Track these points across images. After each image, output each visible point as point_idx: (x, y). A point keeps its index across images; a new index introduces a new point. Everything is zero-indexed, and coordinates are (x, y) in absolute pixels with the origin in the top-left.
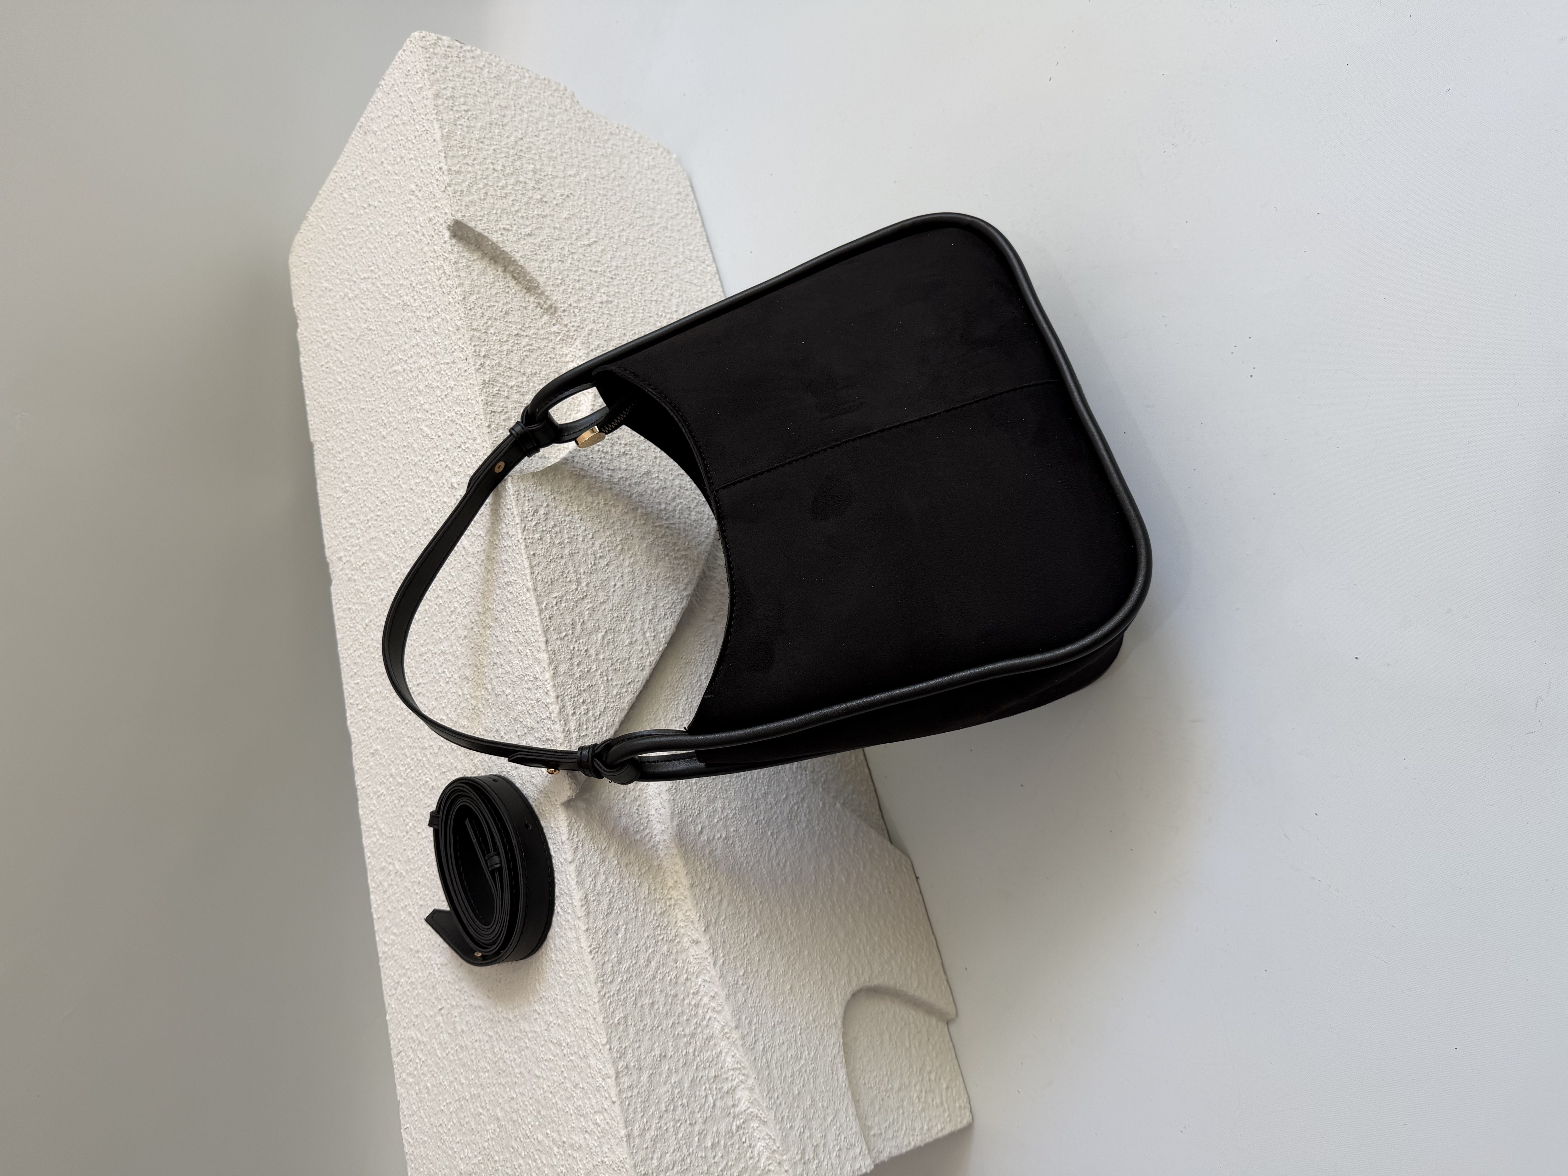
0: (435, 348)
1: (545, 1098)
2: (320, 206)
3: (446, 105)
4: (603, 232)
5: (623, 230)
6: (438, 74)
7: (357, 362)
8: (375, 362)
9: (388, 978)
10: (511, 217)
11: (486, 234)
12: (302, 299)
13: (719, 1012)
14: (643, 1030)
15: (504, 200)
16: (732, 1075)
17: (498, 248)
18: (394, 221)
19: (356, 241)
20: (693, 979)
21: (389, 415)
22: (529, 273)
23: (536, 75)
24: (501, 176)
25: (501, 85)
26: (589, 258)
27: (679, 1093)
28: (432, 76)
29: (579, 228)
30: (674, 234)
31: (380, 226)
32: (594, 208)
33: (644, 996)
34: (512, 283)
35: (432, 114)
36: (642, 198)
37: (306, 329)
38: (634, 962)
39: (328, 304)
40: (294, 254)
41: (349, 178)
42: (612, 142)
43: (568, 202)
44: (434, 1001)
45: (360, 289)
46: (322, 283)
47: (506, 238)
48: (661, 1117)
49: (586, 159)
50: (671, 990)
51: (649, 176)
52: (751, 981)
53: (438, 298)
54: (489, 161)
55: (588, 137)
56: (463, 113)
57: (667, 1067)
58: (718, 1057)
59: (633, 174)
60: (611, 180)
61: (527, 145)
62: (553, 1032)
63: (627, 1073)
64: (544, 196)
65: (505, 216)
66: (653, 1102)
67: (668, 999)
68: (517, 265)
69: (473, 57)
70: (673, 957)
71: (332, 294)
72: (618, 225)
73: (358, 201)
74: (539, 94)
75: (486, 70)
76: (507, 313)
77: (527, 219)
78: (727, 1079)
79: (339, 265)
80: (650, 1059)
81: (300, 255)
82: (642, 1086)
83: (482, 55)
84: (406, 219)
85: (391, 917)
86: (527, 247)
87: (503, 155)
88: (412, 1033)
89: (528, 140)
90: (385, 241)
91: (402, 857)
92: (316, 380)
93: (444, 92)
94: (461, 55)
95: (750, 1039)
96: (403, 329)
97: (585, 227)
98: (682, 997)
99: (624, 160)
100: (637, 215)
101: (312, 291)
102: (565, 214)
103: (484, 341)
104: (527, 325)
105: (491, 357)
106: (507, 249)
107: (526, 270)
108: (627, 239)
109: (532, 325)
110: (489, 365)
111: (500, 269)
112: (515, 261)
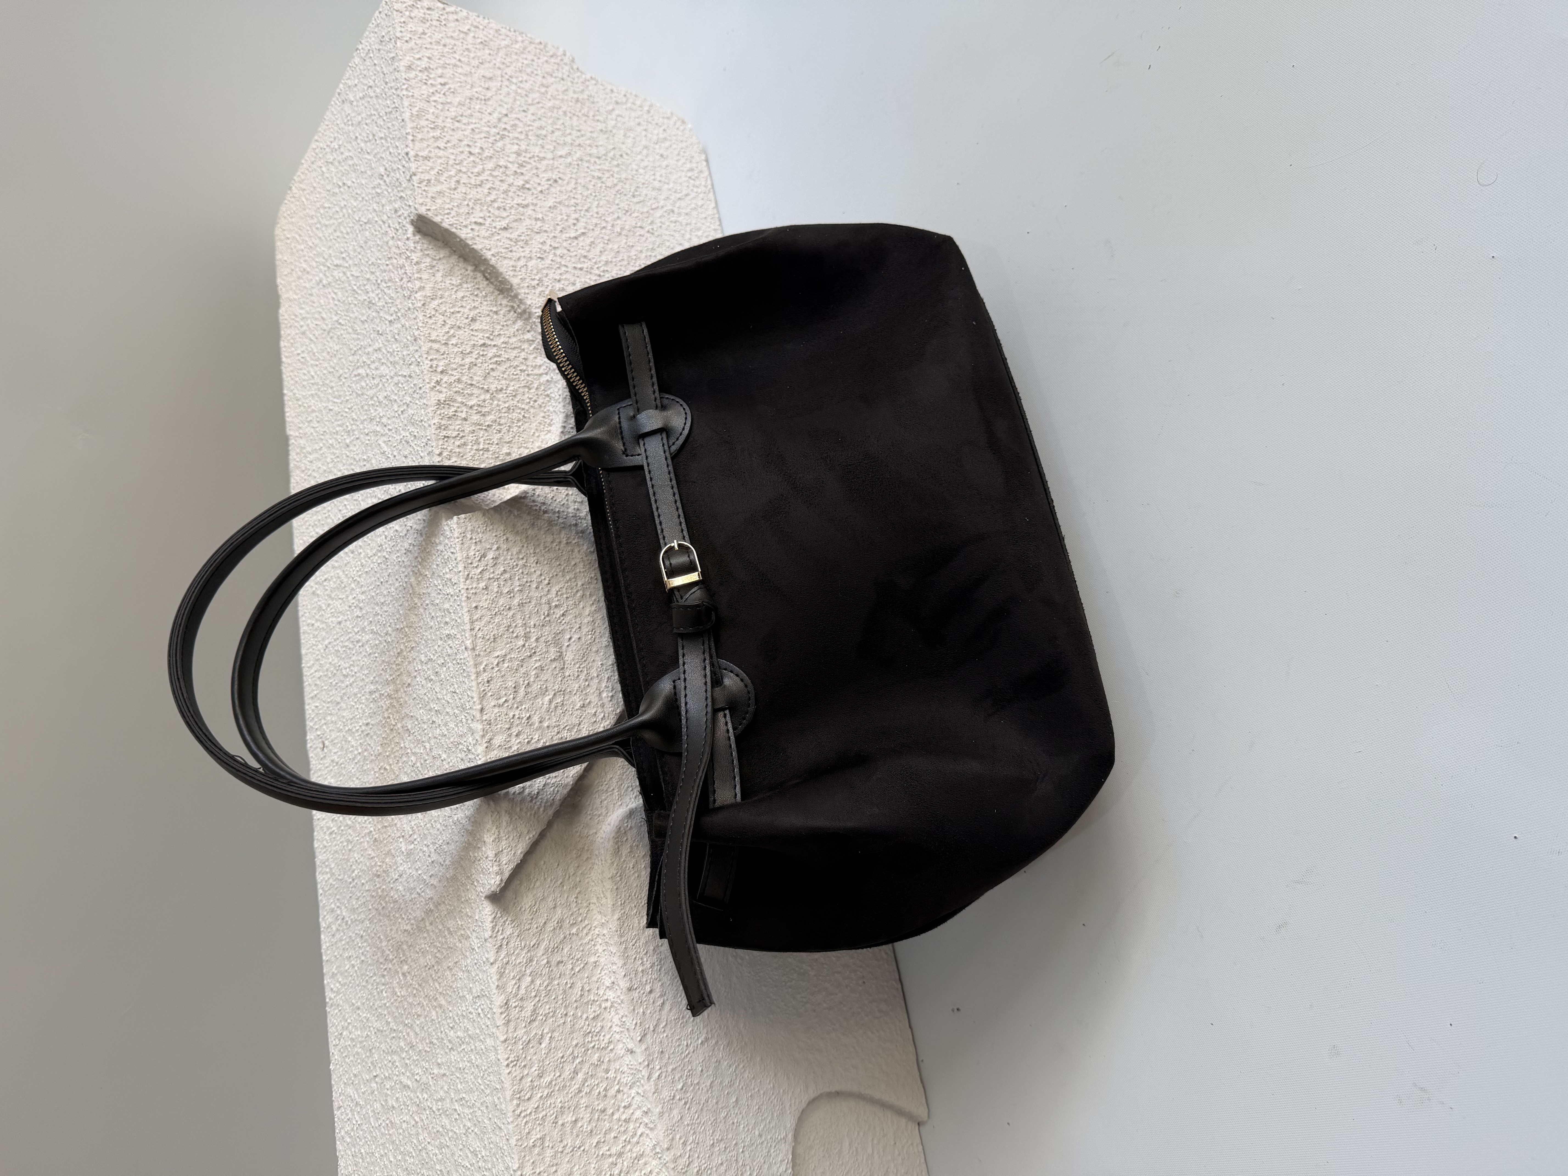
0: (395, 356)
2: (303, 177)
3: (419, 78)
4: (594, 221)
5: (618, 218)
6: (414, 41)
7: (328, 357)
8: (343, 360)
9: (333, 1026)
10: (485, 208)
11: (454, 230)
12: (284, 277)
13: (651, 1129)
14: (562, 1152)
15: (479, 189)
17: (467, 245)
18: (365, 205)
19: (332, 221)
20: (625, 1090)
21: (352, 422)
22: (501, 274)
23: (531, 38)
24: (478, 160)
25: (487, 52)
26: (575, 253)
28: (406, 44)
29: (566, 218)
30: (680, 219)
31: (352, 210)
32: (585, 194)
33: (566, 1113)
34: (483, 285)
35: (402, 90)
36: (647, 176)
37: (286, 311)
38: (558, 1074)
39: (305, 287)
40: (279, 226)
41: (328, 150)
42: (617, 112)
43: (555, 188)
44: (370, 1065)
45: (332, 276)
46: (301, 263)
47: (477, 234)
49: (582, 136)
51: (657, 151)
52: (690, 1095)
53: (398, 301)
54: (466, 142)
55: (585, 111)
56: (439, 86)
59: (638, 149)
60: (610, 159)
61: (512, 123)
64: (527, 182)
65: (478, 207)
67: (595, 1115)
68: (489, 264)
69: (457, 20)
70: (604, 1066)
71: (310, 277)
72: (612, 213)
73: (335, 178)
74: (533, 60)
75: (472, 34)
76: (473, 320)
77: (505, 209)
79: (316, 246)
81: (284, 228)
83: (467, 18)
84: (375, 205)
85: (338, 964)
86: (501, 244)
87: (483, 135)
88: (350, 1091)
89: (515, 116)
90: (356, 227)
91: (349, 903)
92: (291, 368)
93: (418, 63)
94: (443, 18)
96: (368, 329)
97: (574, 216)
98: (611, 1111)
99: (629, 134)
100: (635, 200)
101: (292, 270)
102: (550, 203)
103: (443, 354)
104: (496, 333)
105: (450, 372)
106: (477, 247)
107: (498, 270)
108: (622, 229)
109: (502, 332)
110: (446, 382)
111: (470, 268)
112: (485, 260)
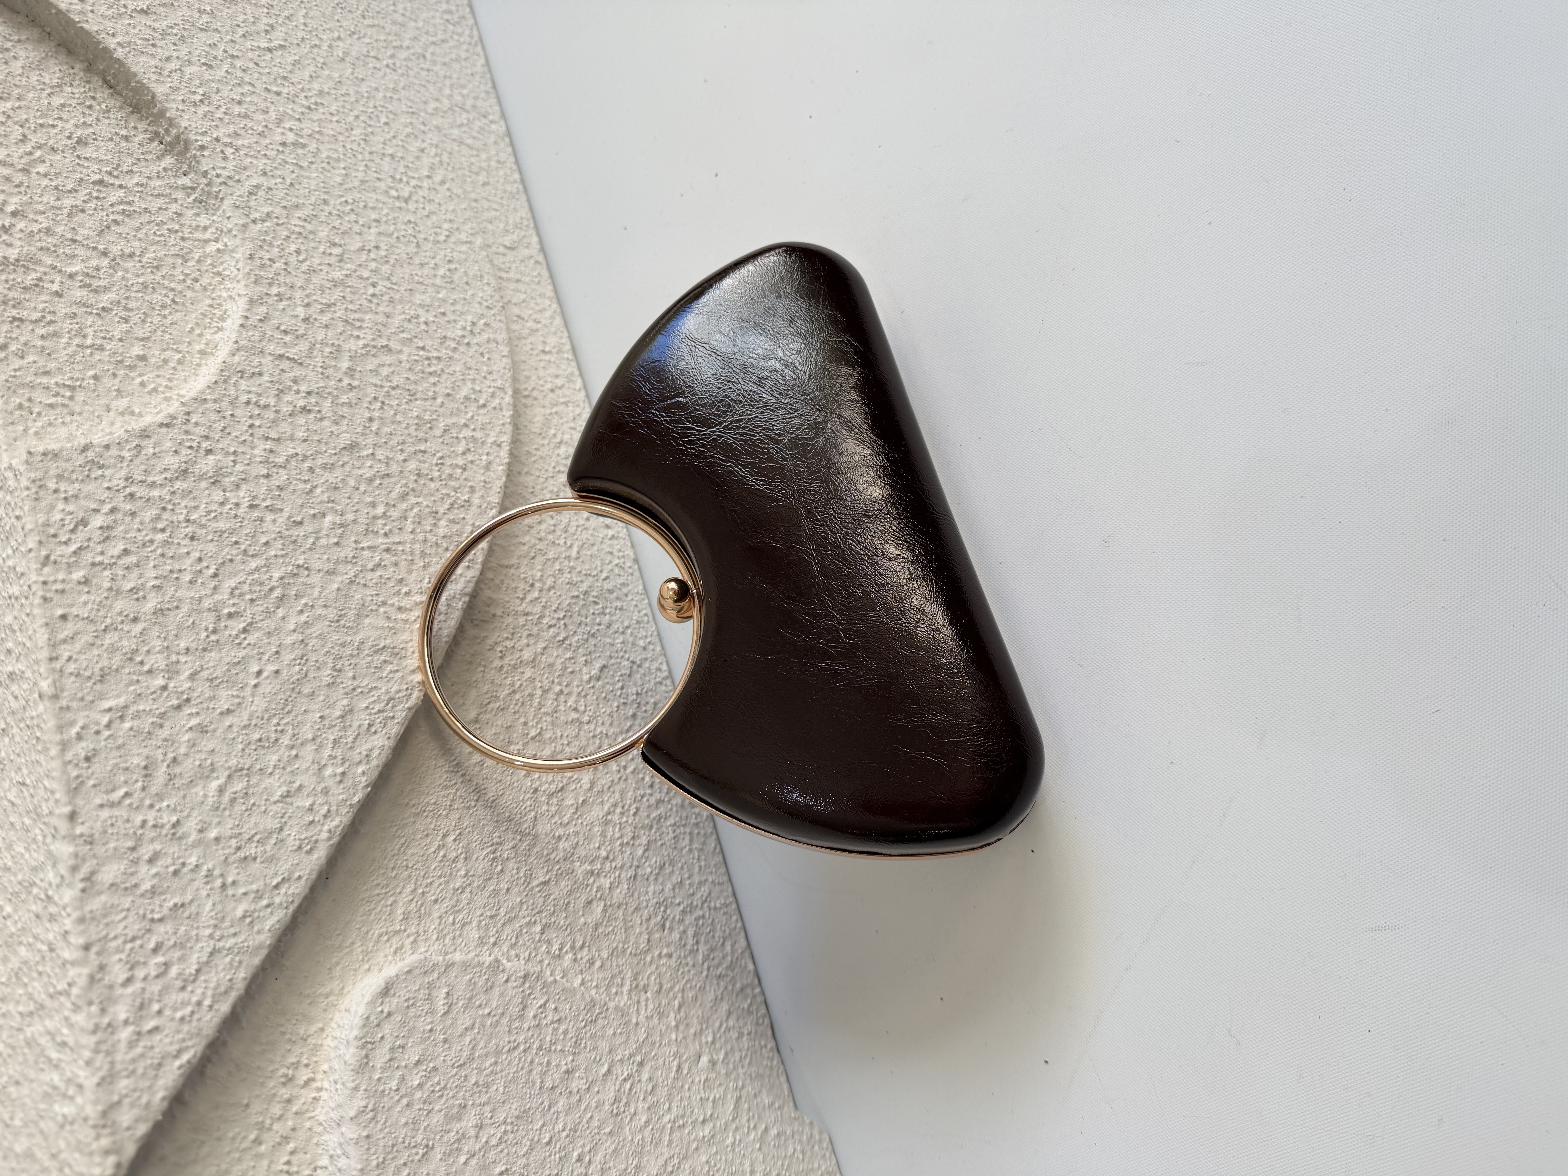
4: (300, 34)
5: (339, 38)
22: (135, 75)
26: (267, 70)
29: (252, 20)
34: (103, 94)
68: (111, 57)
76: (81, 142)
86: (135, 31)
97: (265, 20)
100: (366, 22)
103: (17, 186)
104: (125, 169)
105: (31, 216)
106: (91, 27)
107: (129, 68)
108: (346, 54)
109: (135, 169)
110: (21, 231)
111: (78, 66)
112: (106, 50)
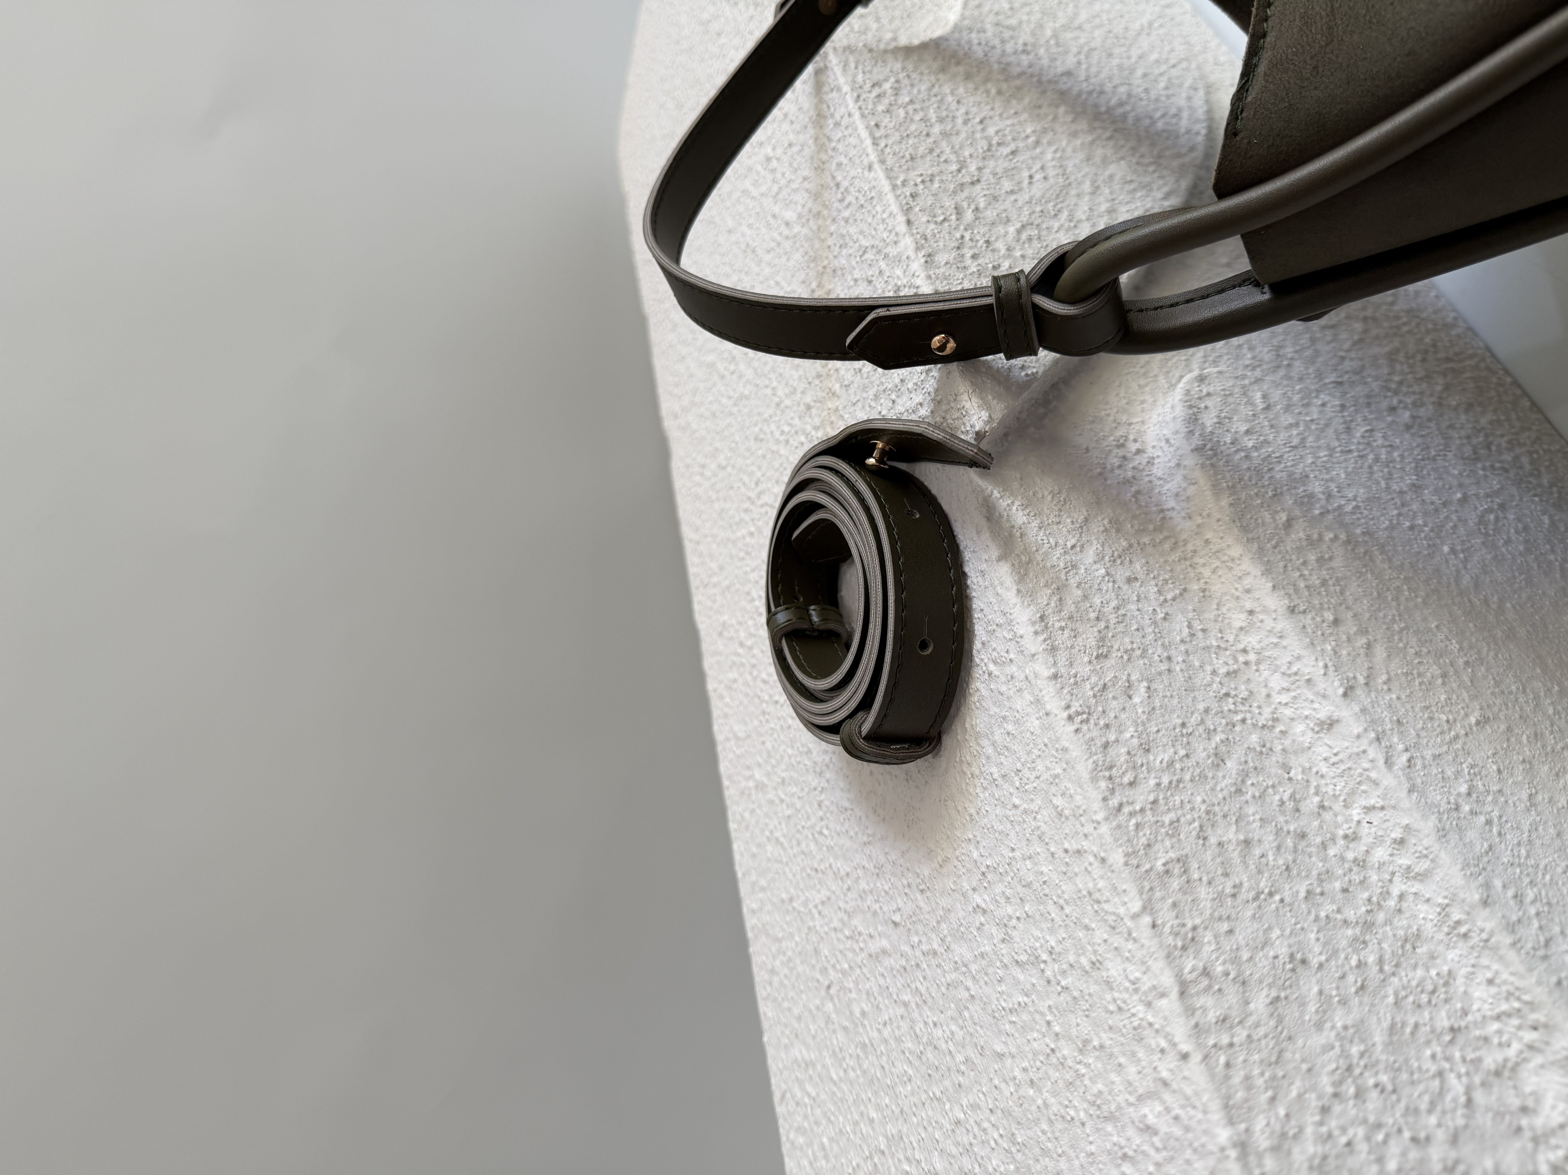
1: (1021, 1101)
14: (1234, 896)
16: (1499, 1032)
27: (1362, 1055)
48: (1325, 1110)
50: (1287, 822)
57: (1316, 989)
58: (1446, 984)
62: (1017, 939)
63: (1210, 987)
66: (1297, 1069)
78: (1486, 1039)
80: (1266, 963)
82: (1257, 1025)
95: (1530, 933)
